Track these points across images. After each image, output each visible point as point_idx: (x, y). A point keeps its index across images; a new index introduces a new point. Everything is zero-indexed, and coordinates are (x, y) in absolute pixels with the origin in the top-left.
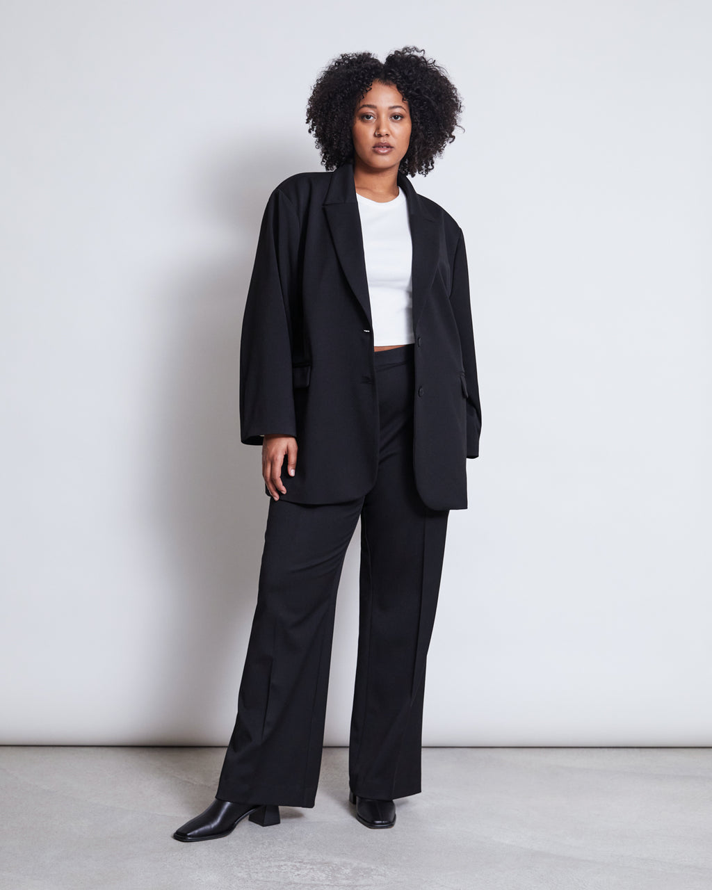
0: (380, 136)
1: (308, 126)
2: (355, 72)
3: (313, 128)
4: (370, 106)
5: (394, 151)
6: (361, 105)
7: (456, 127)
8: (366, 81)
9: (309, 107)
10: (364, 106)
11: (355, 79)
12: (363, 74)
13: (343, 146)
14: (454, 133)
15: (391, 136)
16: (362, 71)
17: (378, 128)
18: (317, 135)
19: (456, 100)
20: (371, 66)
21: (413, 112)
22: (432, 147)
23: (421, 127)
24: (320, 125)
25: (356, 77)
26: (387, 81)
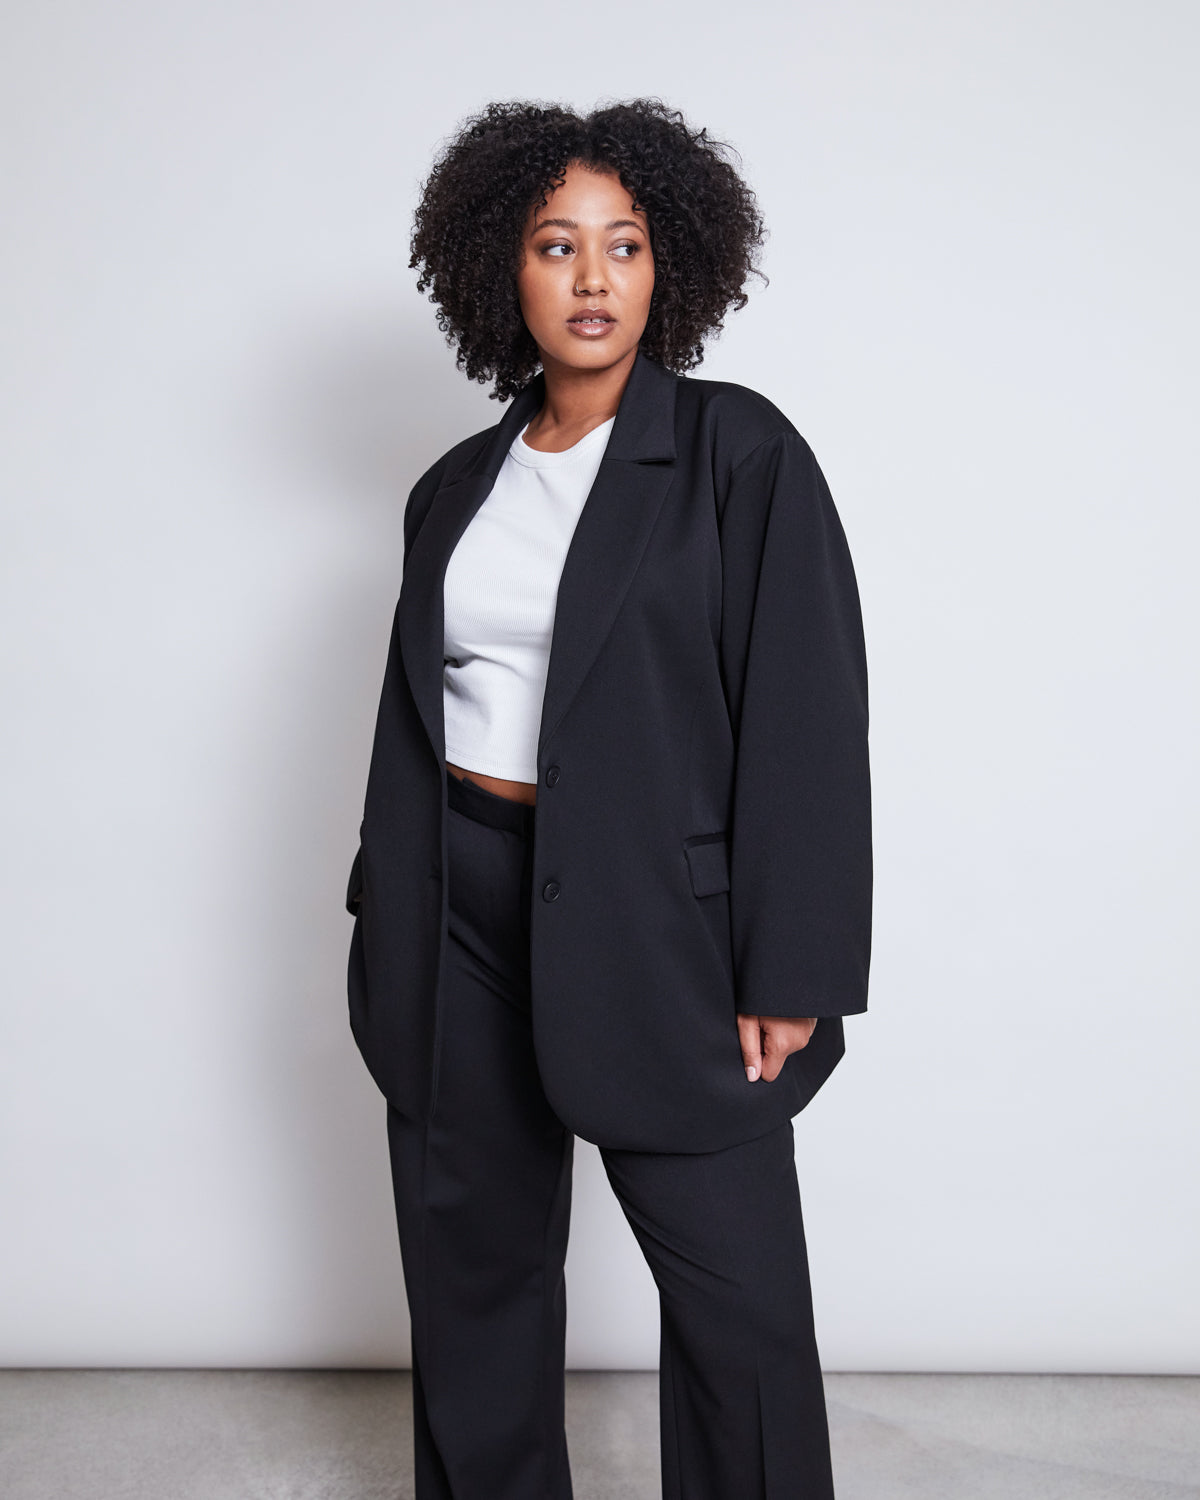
0: (587, 293)
1: (416, 275)
2: (527, 145)
3: (427, 279)
4: (562, 224)
5: (617, 329)
6: (540, 221)
7: (749, 275)
8: (551, 163)
9: (416, 230)
10: (547, 223)
11: (527, 162)
12: (543, 149)
13: (498, 319)
14: (745, 288)
15: (611, 294)
16: (540, 142)
17: (582, 276)
18: (436, 298)
19: (752, 217)
20: (560, 128)
21: (656, 239)
22: (697, 319)
23: (674, 275)
24: (445, 269)
25: (530, 158)
26: (600, 163)
